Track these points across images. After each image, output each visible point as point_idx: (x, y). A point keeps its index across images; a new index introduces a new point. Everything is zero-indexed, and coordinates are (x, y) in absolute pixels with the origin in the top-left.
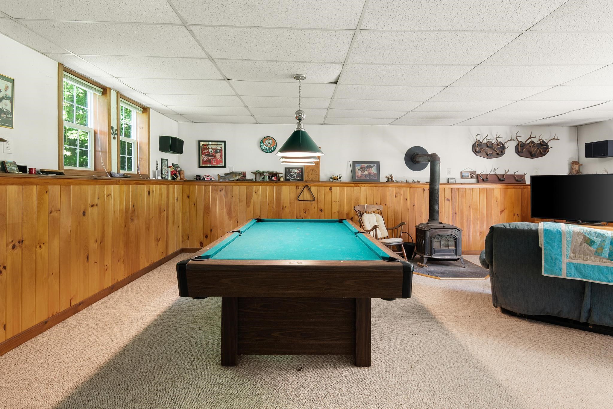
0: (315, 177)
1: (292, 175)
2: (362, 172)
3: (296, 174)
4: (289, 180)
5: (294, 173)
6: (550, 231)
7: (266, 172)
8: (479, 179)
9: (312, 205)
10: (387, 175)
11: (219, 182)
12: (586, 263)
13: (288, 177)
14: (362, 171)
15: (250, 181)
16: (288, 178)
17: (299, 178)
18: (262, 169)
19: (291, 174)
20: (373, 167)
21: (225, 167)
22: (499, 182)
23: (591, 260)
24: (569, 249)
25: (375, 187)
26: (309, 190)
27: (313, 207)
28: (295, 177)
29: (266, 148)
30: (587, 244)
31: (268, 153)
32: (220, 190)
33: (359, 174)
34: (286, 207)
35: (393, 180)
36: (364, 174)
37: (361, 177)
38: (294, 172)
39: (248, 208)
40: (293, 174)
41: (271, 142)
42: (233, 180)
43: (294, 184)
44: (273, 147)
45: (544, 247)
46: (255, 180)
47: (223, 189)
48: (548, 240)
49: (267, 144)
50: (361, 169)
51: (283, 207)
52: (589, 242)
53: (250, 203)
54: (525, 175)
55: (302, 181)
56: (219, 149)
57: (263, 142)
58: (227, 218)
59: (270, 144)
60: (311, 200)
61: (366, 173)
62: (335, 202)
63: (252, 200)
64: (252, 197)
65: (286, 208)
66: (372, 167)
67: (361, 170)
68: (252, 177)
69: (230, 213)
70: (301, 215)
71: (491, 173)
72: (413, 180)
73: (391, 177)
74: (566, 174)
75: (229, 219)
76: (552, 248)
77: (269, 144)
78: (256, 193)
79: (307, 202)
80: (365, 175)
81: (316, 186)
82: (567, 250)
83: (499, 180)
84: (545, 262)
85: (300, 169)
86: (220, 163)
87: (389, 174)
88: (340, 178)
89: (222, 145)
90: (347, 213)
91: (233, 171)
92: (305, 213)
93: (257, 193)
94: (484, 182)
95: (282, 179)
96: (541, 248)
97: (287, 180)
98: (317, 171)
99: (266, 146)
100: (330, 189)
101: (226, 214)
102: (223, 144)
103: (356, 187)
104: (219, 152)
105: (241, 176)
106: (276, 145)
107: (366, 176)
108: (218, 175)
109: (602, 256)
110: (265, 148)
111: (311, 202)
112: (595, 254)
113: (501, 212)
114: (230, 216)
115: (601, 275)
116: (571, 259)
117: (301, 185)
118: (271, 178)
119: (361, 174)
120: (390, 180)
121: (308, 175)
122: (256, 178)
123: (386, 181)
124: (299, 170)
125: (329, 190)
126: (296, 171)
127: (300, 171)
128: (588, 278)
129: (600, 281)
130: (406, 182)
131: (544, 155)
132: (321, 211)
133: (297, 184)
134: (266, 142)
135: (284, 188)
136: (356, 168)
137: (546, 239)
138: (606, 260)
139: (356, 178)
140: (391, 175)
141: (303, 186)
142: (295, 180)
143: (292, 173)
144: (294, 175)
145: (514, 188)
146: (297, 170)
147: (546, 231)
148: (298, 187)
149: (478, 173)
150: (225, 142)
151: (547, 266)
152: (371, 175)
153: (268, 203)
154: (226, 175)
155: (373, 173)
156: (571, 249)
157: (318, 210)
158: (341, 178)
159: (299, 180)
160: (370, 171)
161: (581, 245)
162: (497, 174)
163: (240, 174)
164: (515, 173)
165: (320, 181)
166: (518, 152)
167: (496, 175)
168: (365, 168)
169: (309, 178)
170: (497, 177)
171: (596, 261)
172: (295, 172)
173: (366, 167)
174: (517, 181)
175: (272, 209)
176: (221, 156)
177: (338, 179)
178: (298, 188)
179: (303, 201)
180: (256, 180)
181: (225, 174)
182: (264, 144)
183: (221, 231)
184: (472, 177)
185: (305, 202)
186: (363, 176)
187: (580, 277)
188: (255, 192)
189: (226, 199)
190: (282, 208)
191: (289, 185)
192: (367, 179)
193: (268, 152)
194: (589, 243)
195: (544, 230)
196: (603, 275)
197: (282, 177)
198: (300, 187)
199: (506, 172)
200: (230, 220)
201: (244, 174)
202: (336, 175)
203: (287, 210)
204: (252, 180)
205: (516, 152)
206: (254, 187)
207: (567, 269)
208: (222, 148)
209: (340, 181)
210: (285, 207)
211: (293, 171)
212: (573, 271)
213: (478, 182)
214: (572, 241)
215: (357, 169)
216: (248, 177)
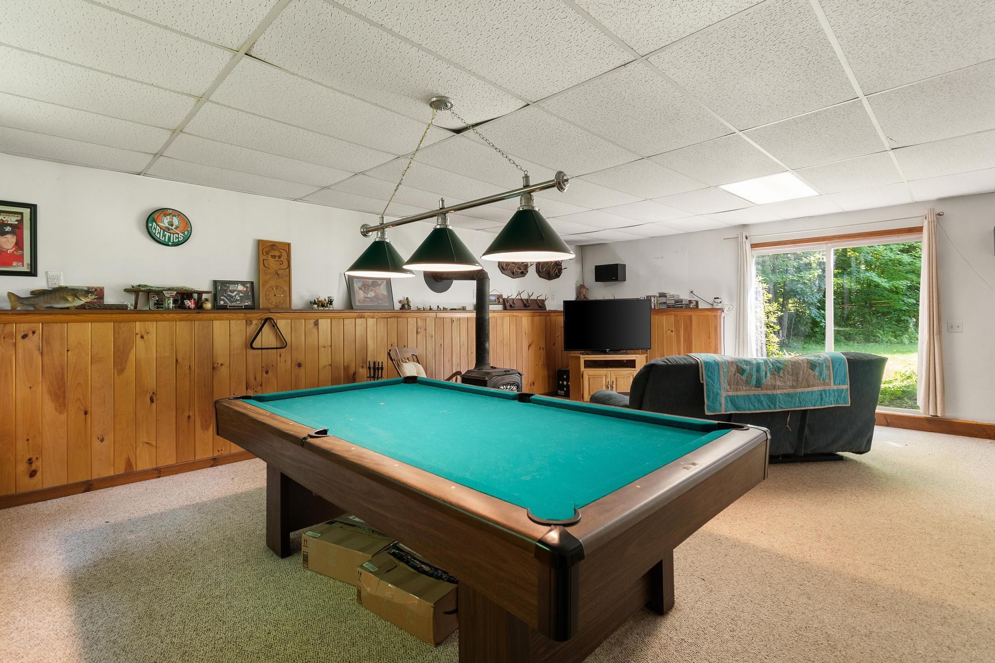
0: (282, 302)
1: (232, 297)
2: (365, 293)
3: (241, 295)
4: (224, 308)
5: (235, 293)
6: (710, 363)
7: (169, 289)
8: (507, 305)
9: (280, 356)
10: (402, 299)
11: (13, 312)
12: (739, 393)
13: (223, 300)
14: (366, 291)
15: (120, 309)
16: (222, 303)
17: (247, 304)
18: (154, 281)
19: (229, 295)
20: (381, 284)
21: (33, 272)
22: (524, 309)
23: (743, 390)
24: (726, 381)
25: (389, 318)
26: (273, 326)
27: (283, 360)
28: (237, 300)
29: (164, 236)
30: (739, 373)
31: (168, 245)
32: (23, 334)
33: (360, 295)
34: (222, 365)
35: (410, 307)
36: (369, 296)
37: (364, 301)
38: (235, 291)
39: (119, 375)
40: (233, 294)
41: (176, 221)
42: (68, 308)
43: (242, 315)
44: (183, 233)
45: (706, 381)
46: (132, 308)
47: (34, 333)
48: (709, 374)
49: (167, 225)
50: (363, 288)
51: (215, 365)
52: (740, 371)
53: (126, 362)
54: (546, 300)
55: (254, 309)
56: (11, 225)
57: (154, 221)
58: (49, 407)
59: (174, 227)
60: (278, 347)
61: (371, 294)
62: (324, 347)
63: (132, 356)
64: (132, 348)
65: (224, 366)
66: (379, 285)
67: (363, 290)
68: (129, 301)
69: (59, 395)
70: (257, 378)
71: (517, 298)
72: (438, 307)
73: (408, 302)
74: (574, 300)
75: (56, 409)
76: (714, 382)
77: (172, 225)
78: (142, 337)
79: (270, 350)
80: (369, 298)
81: (287, 318)
82: (724, 382)
83: (525, 305)
84: (708, 399)
85: (248, 285)
86: (15, 264)
87: (403, 297)
88: (331, 302)
89: (21, 214)
90: (345, 364)
91: (63, 284)
92: (267, 372)
93: (145, 337)
94: (512, 309)
95: (208, 306)
96: (703, 384)
97: (217, 308)
98: (287, 289)
99: (164, 231)
100: (316, 324)
101: (47, 397)
102: (27, 212)
103: (360, 318)
104: (8, 233)
105: (93, 297)
106: (189, 229)
107: (371, 299)
108: (10, 295)
109: (751, 384)
110: (160, 233)
111: (278, 350)
112: (746, 383)
113: (529, 346)
114: (61, 400)
115: (750, 404)
116: (728, 391)
117: (256, 318)
118: (183, 303)
119: (364, 296)
120: (405, 306)
121: (267, 297)
122: (136, 304)
123: (401, 309)
124: (247, 287)
125: (312, 325)
126: (240, 287)
127: (249, 290)
128: (740, 409)
129: (749, 410)
130: (430, 309)
131: (558, 276)
132: (299, 365)
133: (249, 316)
134: (162, 222)
135: (216, 324)
136: (355, 285)
137: (707, 373)
138: (753, 388)
139: (357, 302)
140: (407, 298)
141: (261, 319)
142: (239, 308)
143: (230, 291)
144: (235, 296)
145: (540, 316)
146: (242, 287)
147: (707, 364)
148: (251, 321)
149: (505, 297)
150: (33, 208)
151: (709, 404)
152: (380, 299)
153: (177, 360)
154: (38, 294)
155: (382, 294)
156: (727, 380)
157: (293, 365)
158: (333, 303)
159: (247, 308)
160: (378, 291)
161: (735, 375)
162: (523, 298)
163: (88, 292)
164: (538, 297)
165: (293, 309)
166: (539, 271)
167: (521, 299)
168: (369, 286)
169: (270, 302)
170: (521, 302)
171: (746, 390)
172: (239, 291)
173: (370, 284)
174: (540, 306)
175: (188, 371)
176: (19, 245)
177: (327, 305)
178: (249, 322)
179: (262, 349)
180: (136, 307)
181: (33, 293)
182: (157, 225)
183: (28, 443)
184: (499, 303)
185: (266, 350)
186: (368, 300)
187: (734, 410)
188: (139, 336)
189: (46, 358)
190: (213, 368)
191: (229, 317)
192: (374, 304)
193: (170, 243)
194: (741, 373)
195: (704, 363)
196: (752, 404)
197: (207, 300)
198: (254, 322)
199: (530, 297)
200: (61, 412)
201: (99, 293)
202: (323, 297)
203: (224, 371)
204: (127, 306)
205: (536, 271)
206: (137, 323)
207: (725, 403)
208: (21, 222)
209: (331, 308)
210: (220, 364)
211: (232, 287)
212: (730, 405)
213: (505, 308)
214: (728, 371)
215: (357, 288)
216: (110, 299)
